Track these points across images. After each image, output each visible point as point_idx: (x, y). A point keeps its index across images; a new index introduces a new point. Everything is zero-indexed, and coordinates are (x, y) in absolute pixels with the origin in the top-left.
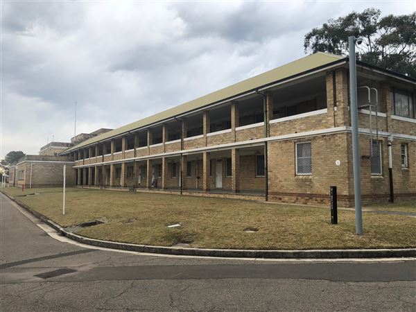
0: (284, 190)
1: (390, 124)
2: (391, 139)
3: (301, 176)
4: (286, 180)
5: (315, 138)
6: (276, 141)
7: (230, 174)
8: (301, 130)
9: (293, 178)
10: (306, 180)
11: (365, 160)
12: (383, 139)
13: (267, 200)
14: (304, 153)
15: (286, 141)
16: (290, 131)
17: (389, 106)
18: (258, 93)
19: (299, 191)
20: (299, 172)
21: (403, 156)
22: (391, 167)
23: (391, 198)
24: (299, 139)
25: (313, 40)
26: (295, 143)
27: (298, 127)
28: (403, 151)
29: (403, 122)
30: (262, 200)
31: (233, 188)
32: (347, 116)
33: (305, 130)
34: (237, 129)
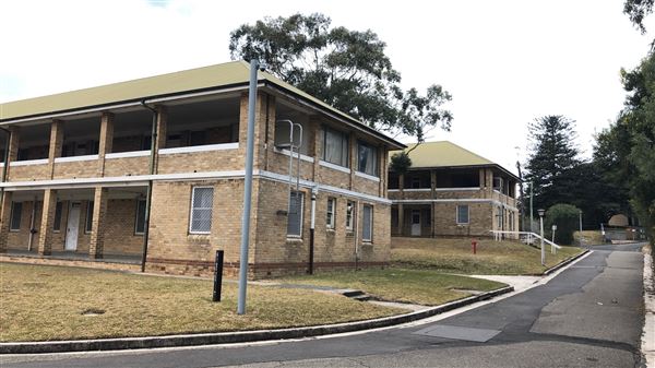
0: (171, 255)
1: (317, 172)
2: (315, 191)
3: (197, 235)
4: (174, 240)
5: (219, 182)
6: (166, 181)
7: (90, 228)
8: (203, 169)
9: (184, 238)
10: (202, 241)
11: (281, 217)
12: (306, 191)
13: (143, 271)
14: (203, 202)
15: (180, 182)
16: (187, 169)
17: (318, 148)
18: (145, 105)
19: (191, 257)
20: (194, 228)
21: (329, 214)
22: (313, 227)
23: (310, 268)
24: (198, 182)
25: (243, 41)
26: (192, 186)
27: (199, 165)
28: (330, 208)
29: (333, 170)
30: (136, 270)
31: (92, 250)
32: (263, 157)
33: (208, 169)
34: (109, 156)
